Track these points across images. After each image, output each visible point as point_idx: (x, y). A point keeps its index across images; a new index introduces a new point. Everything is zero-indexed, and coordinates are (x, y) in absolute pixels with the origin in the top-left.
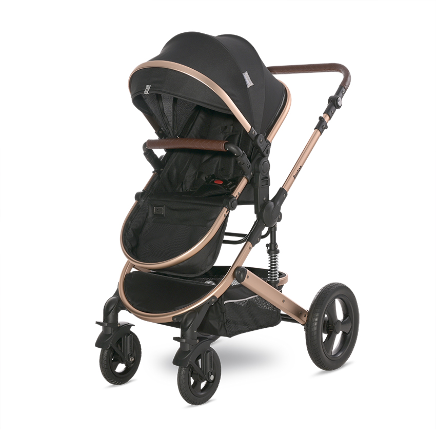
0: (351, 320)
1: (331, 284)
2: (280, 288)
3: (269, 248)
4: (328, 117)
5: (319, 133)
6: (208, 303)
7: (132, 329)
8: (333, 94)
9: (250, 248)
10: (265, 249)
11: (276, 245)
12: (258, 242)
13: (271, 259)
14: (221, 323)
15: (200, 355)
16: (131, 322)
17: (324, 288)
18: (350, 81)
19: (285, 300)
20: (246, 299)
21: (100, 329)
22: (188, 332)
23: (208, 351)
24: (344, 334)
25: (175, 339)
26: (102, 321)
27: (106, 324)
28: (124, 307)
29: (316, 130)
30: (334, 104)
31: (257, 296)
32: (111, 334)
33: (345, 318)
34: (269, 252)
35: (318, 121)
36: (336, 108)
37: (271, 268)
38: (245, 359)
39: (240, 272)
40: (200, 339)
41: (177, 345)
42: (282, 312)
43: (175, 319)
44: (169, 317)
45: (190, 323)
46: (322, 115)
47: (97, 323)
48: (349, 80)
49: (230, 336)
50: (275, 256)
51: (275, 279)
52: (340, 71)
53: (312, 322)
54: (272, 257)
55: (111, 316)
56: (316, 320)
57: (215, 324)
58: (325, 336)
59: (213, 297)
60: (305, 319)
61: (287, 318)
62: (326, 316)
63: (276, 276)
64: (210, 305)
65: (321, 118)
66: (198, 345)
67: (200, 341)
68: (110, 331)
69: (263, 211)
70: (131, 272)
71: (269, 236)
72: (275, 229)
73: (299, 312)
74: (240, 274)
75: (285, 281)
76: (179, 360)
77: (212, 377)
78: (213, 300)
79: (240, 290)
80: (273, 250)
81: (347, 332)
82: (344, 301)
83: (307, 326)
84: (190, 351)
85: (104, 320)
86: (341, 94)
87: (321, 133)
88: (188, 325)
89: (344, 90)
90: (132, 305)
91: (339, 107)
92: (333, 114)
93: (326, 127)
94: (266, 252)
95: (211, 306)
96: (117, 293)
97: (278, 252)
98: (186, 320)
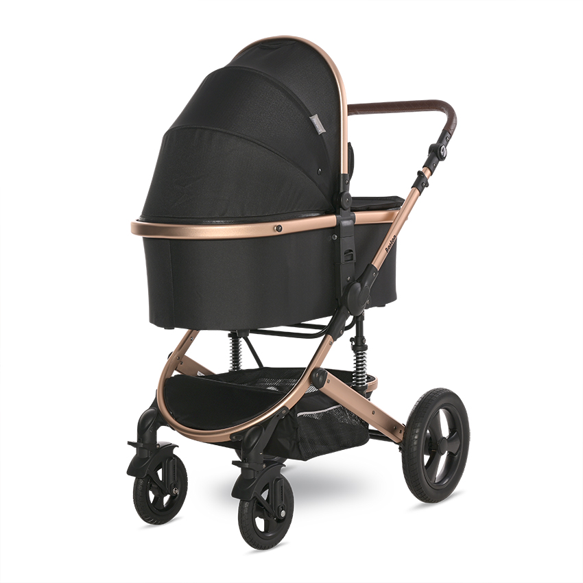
0: (459, 436)
1: (434, 390)
2: (368, 395)
3: (354, 344)
4: (429, 172)
5: (417, 192)
6: (278, 416)
7: (176, 452)
8: (435, 141)
9: (331, 344)
10: (349, 345)
11: (363, 338)
12: (340, 335)
13: (357, 358)
14: (293, 442)
15: (268, 484)
16: (174, 443)
17: (425, 395)
18: (456, 124)
19: (375, 410)
20: (326, 410)
21: (133, 452)
22: (252, 453)
23: (279, 479)
24: (451, 456)
25: (234, 463)
26: (135, 440)
27: (142, 445)
28: (165, 423)
29: (414, 188)
30: (436, 154)
31: (339, 406)
32: (148, 458)
33: (451, 435)
34: (354, 348)
35: (416, 176)
36: (439, 160)
37: (357, 369)
38: (326, 488)
39: (318, 376)
40: (268, 463)
41: (237, 471)
42: (371, 427)
43: (234, 437)
44: (225, 434)
45: (254, 441)
46: (421, 170)
47: (130, 443)
48: (454, 122)
49: (305, 459)
50: (362, 354)
51: (361, 384)
52: (442, 110)
53: (411, 441)
54: (358, 354)
55: (147, 434)
56: (416, 437)
57: (285, 443)
58: (426, 458)
59: (284, 407)
60: (401, 436)
61: (378, 436)
62: (428, 432)
63: (364, 380)
64: (279, 418)
65: (420, 173)
66: (264, 471)
67: (267, 466)
68: (146, 454)
69: (347, 295)
70: (173, 376)
71: (355, 327)
72: (363, 318)
73: (393, 426)
74: (319, 377)
75: (374, 386)
76: (239, 490)
77: (283, 513)
78: (284, 412)
79: (317, 399)
80: (359, 345)
81: (454, 452)
82: (450, 412)
83: (404, 445)
84: (254, 479)
85: (139, 439)
86: (445, 141)
87: (420, 193)
88: (252, 445)
89: (449, 135)
90: (176, 420)
91: (442, 158)
92: (435, 167)
93: (427, 185)
94: (351, 349)
95: (281, 420)
96: (155, 404)
97: (365, 348)
98: (249, 438)
